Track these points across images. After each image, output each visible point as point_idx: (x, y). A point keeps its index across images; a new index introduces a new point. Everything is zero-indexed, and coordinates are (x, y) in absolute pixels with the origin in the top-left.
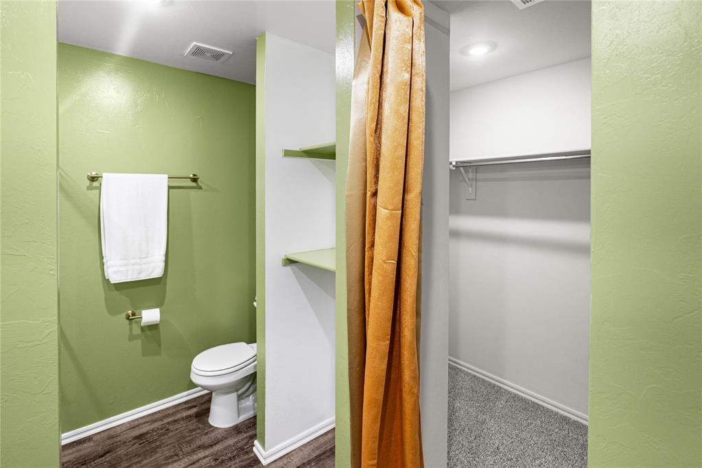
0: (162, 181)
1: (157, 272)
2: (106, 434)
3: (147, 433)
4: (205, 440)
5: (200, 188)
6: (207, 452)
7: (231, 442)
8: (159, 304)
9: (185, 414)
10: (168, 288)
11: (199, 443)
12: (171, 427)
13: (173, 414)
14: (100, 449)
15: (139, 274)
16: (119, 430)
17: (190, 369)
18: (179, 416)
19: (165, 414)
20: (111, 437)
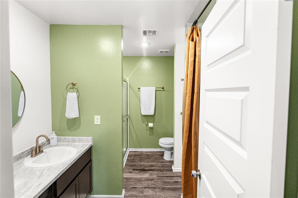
0: (154, 89)
1: (152, 114)
2: (141, 152)
3: (149, 155)
4: (161, 161)
5: (165, 91)
6: (161, 163)
7: (167, 164)
8: (153, 122)
9: (158, 154)
10: (156, 118)
11: (159, 161)
12: (154, 155)
13: (156, 153)
14: (139, 154)
16: (143, 152)
17: (159, 142)
18: (157, 154)
19: (154, 152)
20: (142, 153)
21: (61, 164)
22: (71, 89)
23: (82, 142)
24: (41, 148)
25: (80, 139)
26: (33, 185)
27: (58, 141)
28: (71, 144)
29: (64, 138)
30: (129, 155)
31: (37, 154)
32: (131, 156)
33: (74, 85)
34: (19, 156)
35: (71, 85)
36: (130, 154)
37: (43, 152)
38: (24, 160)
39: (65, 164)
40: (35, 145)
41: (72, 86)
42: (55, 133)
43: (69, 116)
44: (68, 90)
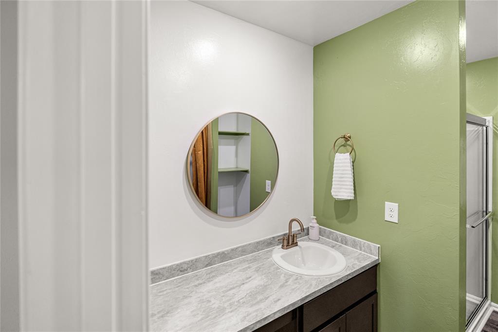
21: (315, 279)
22: (342, 147)
23: (358, 248)
24: (295, 238)
25: (354, 241)
26: (271, 295)
27: (320, 233)
28: (340, 246)
29: (329, 231)
31: (289, 245)
33: (347, 139)
34: (269, 241)
35: (343, 139)
36: (494, 318)
37: (297, 245)
38: (274, 248)
39: (320, 281)
40: (288, 232)
41: (344, 142)
42: (316, 219)
43: (337, 195)
44: (336, 148)
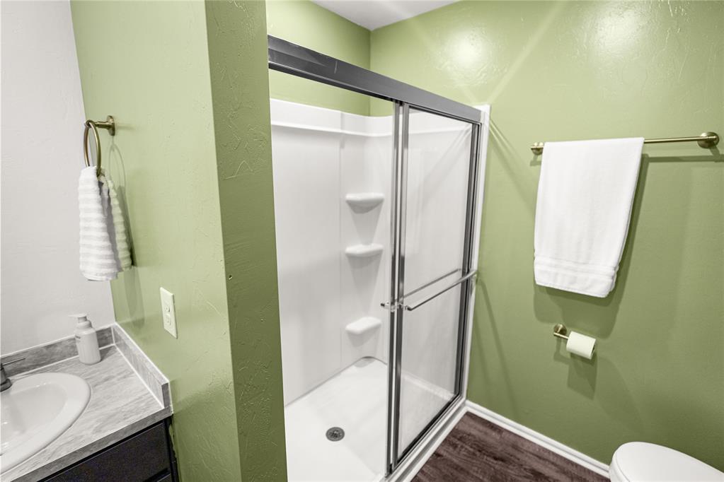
1: (600, 290)
8: (600, 335)
15: (572, 283)
20: (515, 447)
23: (147, 382)
25: (143, 367)
30: (454, 432)
32: (460, 439)
36: (465, 428)
